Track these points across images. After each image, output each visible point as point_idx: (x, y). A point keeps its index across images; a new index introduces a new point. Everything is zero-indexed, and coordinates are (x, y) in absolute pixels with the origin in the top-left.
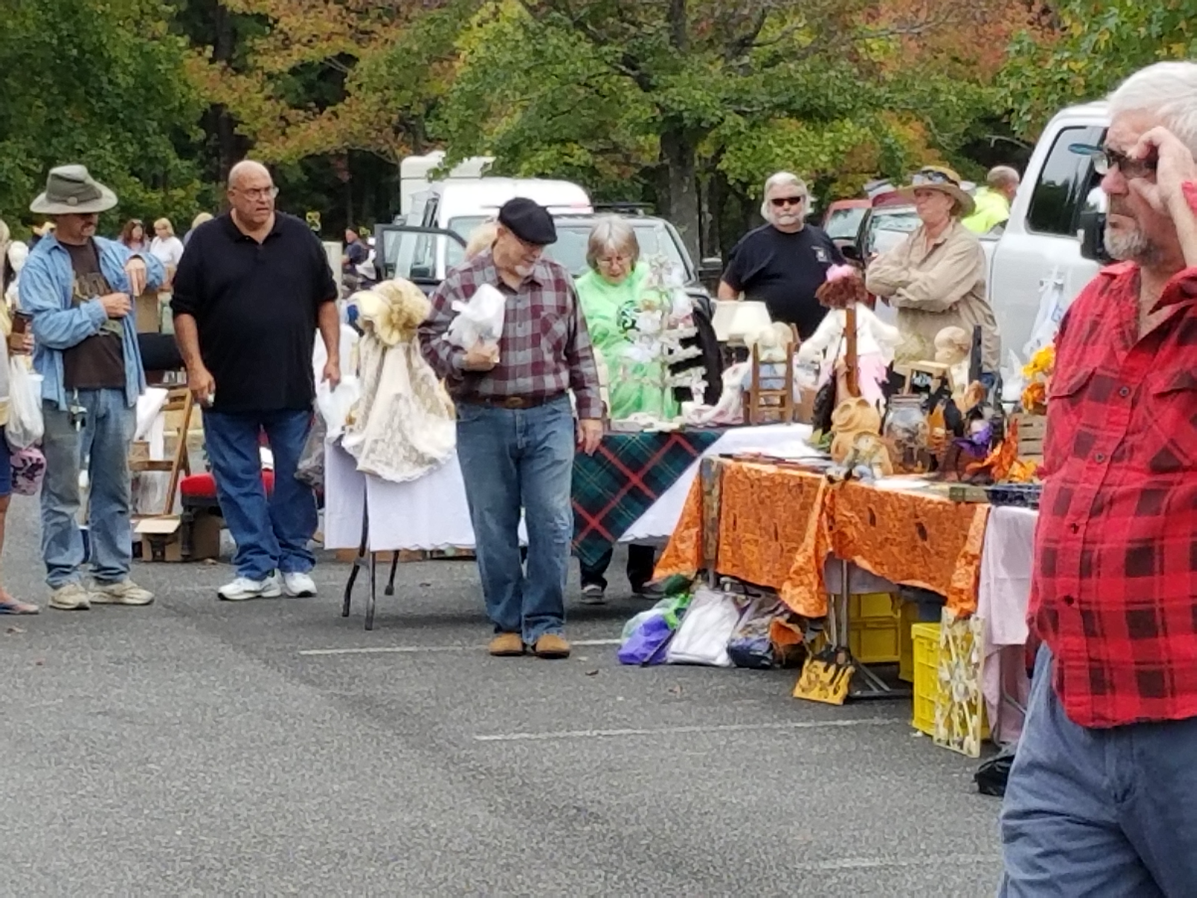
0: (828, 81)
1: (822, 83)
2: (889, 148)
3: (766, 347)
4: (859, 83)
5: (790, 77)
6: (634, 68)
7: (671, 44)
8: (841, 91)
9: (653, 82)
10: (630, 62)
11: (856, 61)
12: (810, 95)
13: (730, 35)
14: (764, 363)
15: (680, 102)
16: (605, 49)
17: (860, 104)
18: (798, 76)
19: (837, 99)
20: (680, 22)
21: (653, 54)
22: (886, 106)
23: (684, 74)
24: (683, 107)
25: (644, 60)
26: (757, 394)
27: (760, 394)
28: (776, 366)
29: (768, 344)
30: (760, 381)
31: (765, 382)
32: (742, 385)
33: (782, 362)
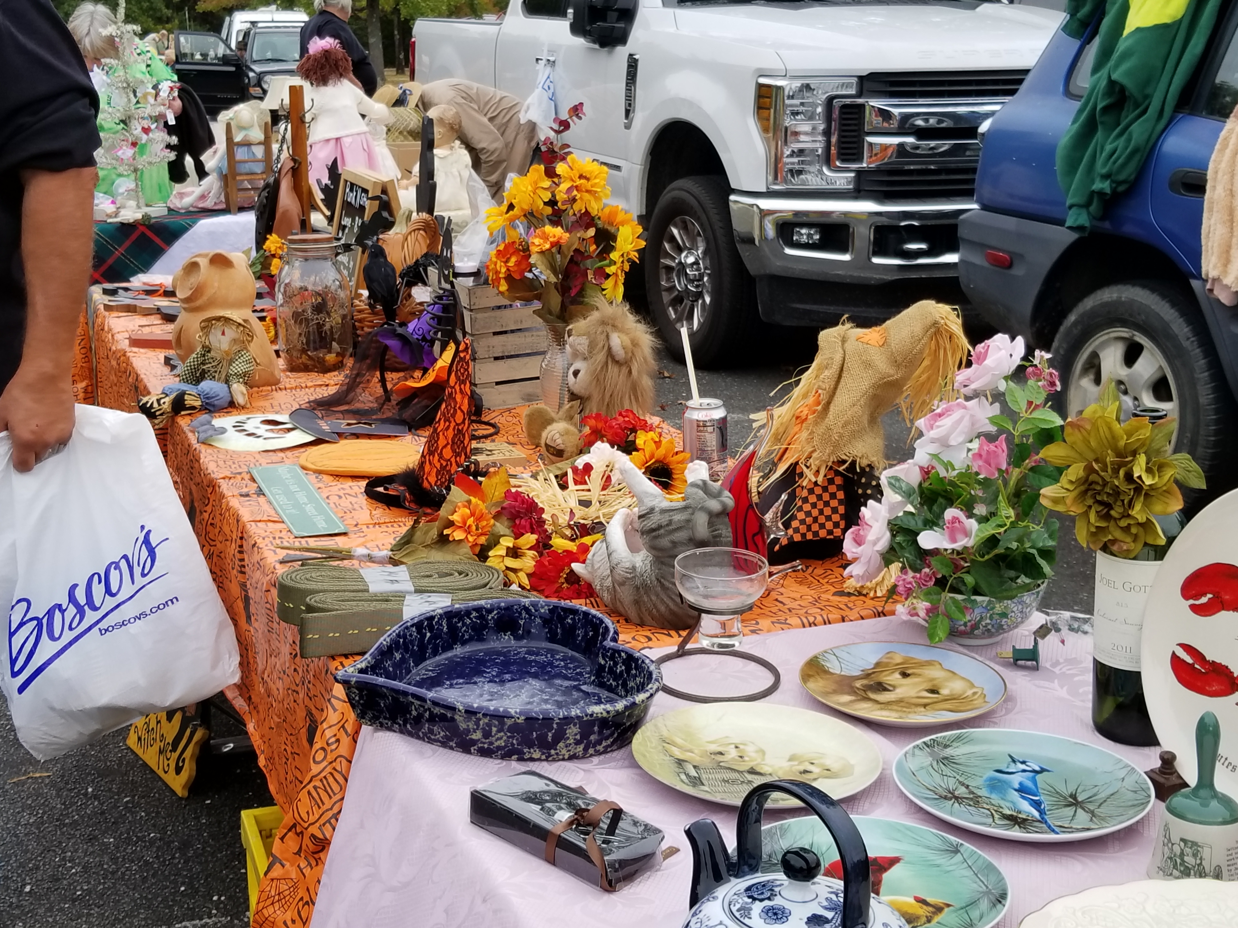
3: (241, 128)
14: (240, 144)
26: (234, 179)
27: (238, 178)
28: (253, 147)
29: (244, 124)
30: (237, 165)
31: (242, 165)
32: (220, 168)
33: (259, 143)
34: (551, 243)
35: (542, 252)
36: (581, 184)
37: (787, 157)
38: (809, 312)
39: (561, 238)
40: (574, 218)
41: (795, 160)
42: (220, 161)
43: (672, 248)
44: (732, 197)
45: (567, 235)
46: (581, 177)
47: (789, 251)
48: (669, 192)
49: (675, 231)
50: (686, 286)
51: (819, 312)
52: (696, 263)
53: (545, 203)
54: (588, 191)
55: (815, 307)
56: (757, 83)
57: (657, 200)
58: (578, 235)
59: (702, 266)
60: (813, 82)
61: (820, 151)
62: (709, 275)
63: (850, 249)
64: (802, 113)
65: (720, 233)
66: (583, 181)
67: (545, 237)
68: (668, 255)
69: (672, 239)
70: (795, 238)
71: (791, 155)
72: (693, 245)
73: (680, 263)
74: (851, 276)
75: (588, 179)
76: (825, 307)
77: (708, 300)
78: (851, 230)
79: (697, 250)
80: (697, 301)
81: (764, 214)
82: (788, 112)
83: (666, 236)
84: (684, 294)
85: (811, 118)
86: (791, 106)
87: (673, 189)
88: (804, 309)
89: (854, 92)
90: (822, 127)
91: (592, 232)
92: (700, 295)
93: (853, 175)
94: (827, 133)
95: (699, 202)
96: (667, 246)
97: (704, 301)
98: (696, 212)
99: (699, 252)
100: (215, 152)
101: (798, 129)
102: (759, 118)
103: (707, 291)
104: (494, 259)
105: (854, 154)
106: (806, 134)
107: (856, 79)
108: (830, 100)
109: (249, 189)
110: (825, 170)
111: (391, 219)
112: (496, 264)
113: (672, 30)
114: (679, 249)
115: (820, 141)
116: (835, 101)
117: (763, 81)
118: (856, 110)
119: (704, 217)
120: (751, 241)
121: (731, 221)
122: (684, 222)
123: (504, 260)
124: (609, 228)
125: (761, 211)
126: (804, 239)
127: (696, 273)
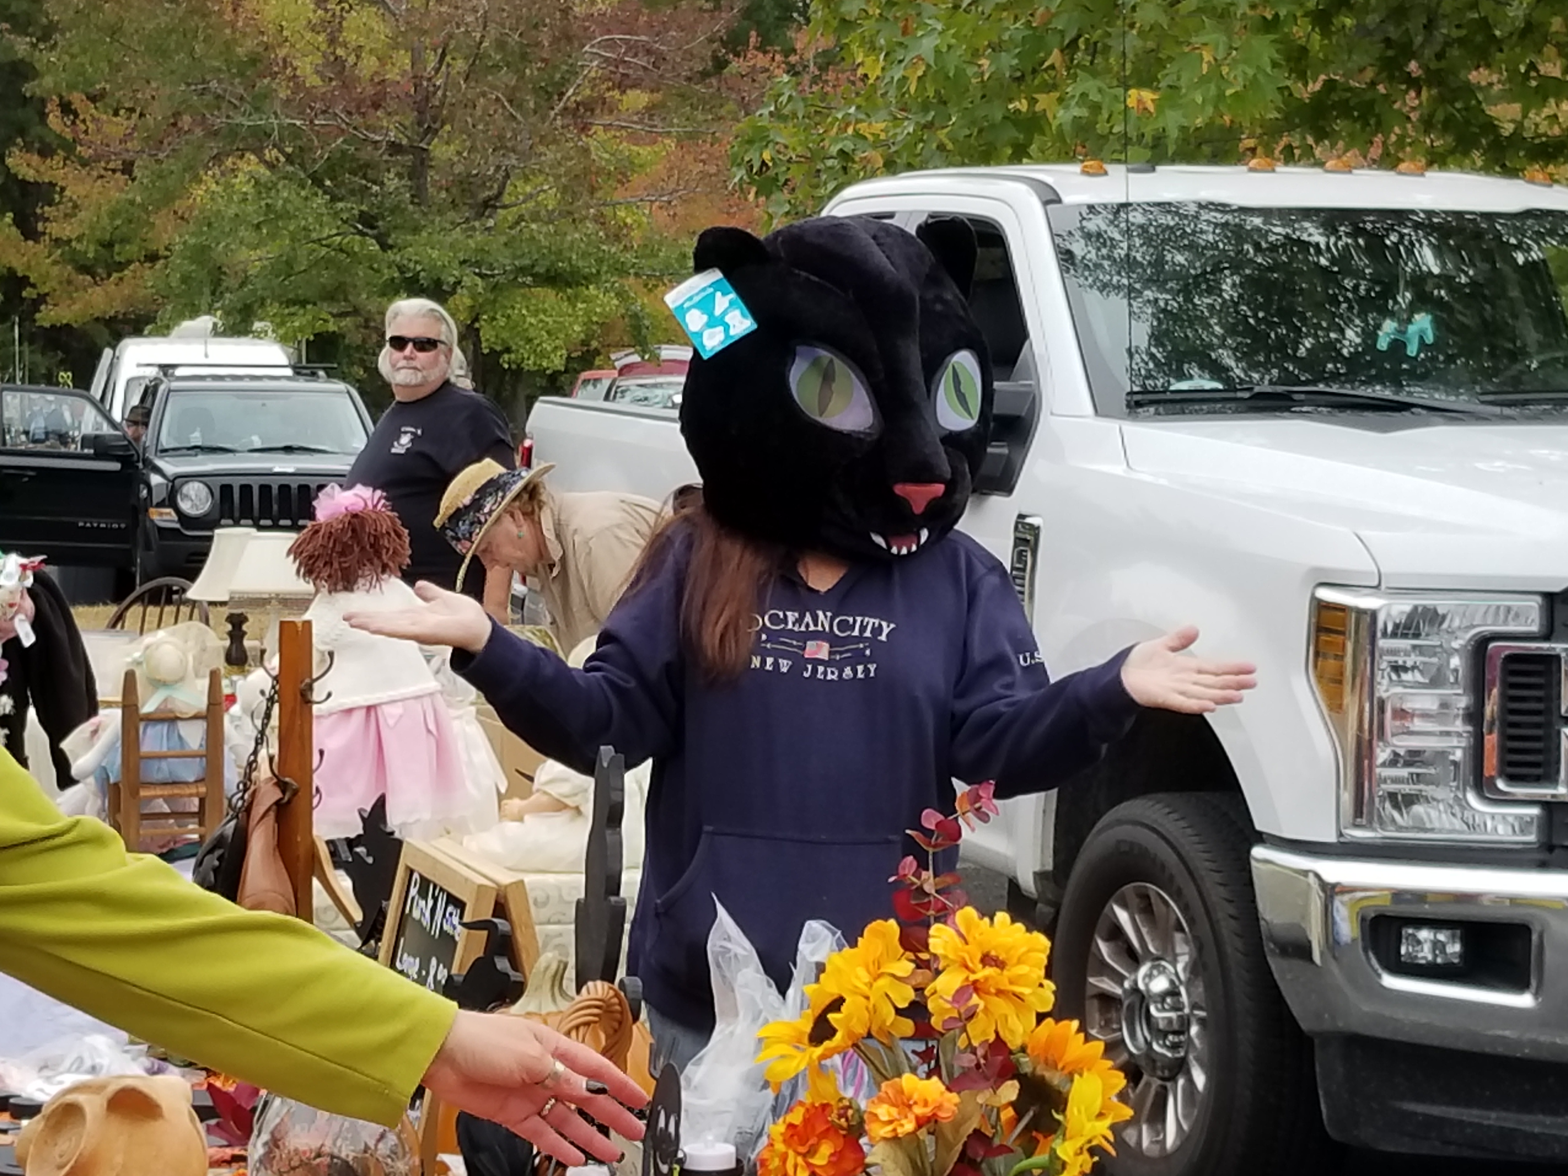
0: (572, 242)
1: (566, 245)
2: (635, 316)
3: (158, 683)
4: (604, 247)
5: (533, 238)
6: (373, 227)
7: (412, 203)
8: (585, 255)
9: (390, 242)
10: (368, 220)
11: (603, 224)
12: (553, 257)
13: (473, 196)
14: (152, 719)
15: (416, 262)
16: (340, 205)
17: (605, 268)
18: (541, 237)
19: (581, 264)
20: (422, 181)
21: (392, 212)
22: (632, 271)
23: (424, 234)
24: (419, 268)
25: (383, 218)
26: (135, 793)
27: (143, 793)
28: (180, 725)
29: (162, 676)
30: (142, 764)
31: (155, 764)
32: (104, 769)
33: (196, 717)
34: (918, 1118)
35: (895, 1139)
36: (986, 979)
37: (1383, 765)
38: (1441, 1122)
39: (940, 1107)
40: (968, 1060)
41: (1404, 772)
42: (105, 755)
43: (1114, 954)
44: (1258, 852)
45: (954, 1097)
46: (987, 960)
47: (1391, 982)
48: (1109, 826)
49: (1123, 916)
50: (1149, 1044)
51: (1461, 1122)
52: (1173, 992)
53: (899, 1012)
54: (1000, 993)
55: (1452, 1112)
56: (1313, 598)
57: (1081, 840)
58: (980, 1100)
59: (1184, 998)
60: (1442, 604)
61: (1458, 755)
62: (1202, 1022)
63: (1534, 983)
64: (1414, 668)
65: (1228, 928)
66: (990, 971)
67: (904, 1104)
68: (1104, 969)
69: (1116, 933)
70: (1403, 951)
71: (1394, 762)
72: (1165, 950)
73: (1135, 990)
74: (1534, 1043)
75: (1000, 964)
76: (1475, 1112)
77: (1200, 1079)
78: (1535, 937)
79: (1174, 963)
80: (1173, 1079)
81: (1330, 891)
82: (1384, 665)
83: (1102, 925)
84: (1143, 1063)
85: (1436, 681)
86: (1394, 652)
87: (1120, 822)
88: (1425, 1115)
89: (1534, 628)
90: (1463, 702)
91: (1010, 1091)
92: (1180, 1067)
93: (1535, 811)
94: (1474, 716)
95: (1179, 855)
96: (1104, 947)
97: (1190, 1081)
98: (1171, 878)
99: (1180, 967)
100: (95, 732)
101: (1407, 706)
102: (1320, 678)
103: (1197, 1059)
104: (780, 1147)
105: (1537, 765)
106: (1426, 715)
107: (1539, 599)
108: (1481, 644)
109: (165, 816)
110: (1472, 798)
111: (514, 976)
112: (784, 1158)
113: (1119, 469)
114: (1133, 958)
115: (1459, 735)
116: (1492, 645)
117: (1327, 595)
118: (1540, 668)
119: (1190, 891)
120: (1303, 950)
121: (1253, 900)
122: (1145, 897)
123: (802, 1150)
124: (1047, 1075)
125: (1323, 885)
126: (1425, 954)
127: (1173, 1015)
